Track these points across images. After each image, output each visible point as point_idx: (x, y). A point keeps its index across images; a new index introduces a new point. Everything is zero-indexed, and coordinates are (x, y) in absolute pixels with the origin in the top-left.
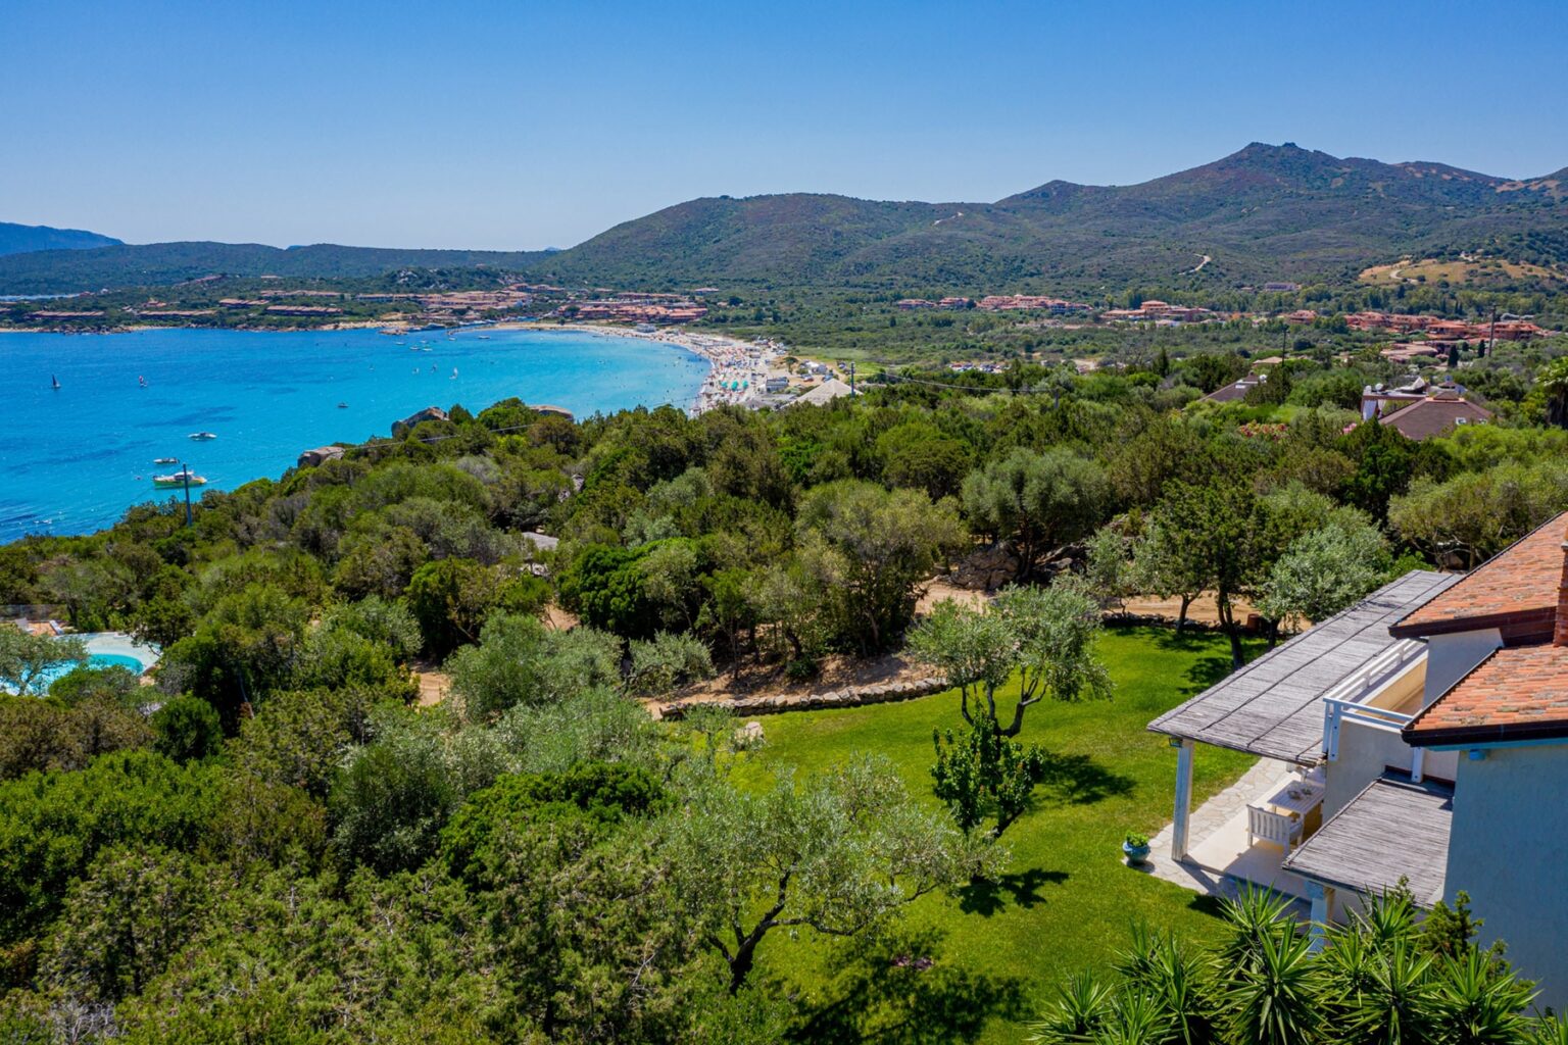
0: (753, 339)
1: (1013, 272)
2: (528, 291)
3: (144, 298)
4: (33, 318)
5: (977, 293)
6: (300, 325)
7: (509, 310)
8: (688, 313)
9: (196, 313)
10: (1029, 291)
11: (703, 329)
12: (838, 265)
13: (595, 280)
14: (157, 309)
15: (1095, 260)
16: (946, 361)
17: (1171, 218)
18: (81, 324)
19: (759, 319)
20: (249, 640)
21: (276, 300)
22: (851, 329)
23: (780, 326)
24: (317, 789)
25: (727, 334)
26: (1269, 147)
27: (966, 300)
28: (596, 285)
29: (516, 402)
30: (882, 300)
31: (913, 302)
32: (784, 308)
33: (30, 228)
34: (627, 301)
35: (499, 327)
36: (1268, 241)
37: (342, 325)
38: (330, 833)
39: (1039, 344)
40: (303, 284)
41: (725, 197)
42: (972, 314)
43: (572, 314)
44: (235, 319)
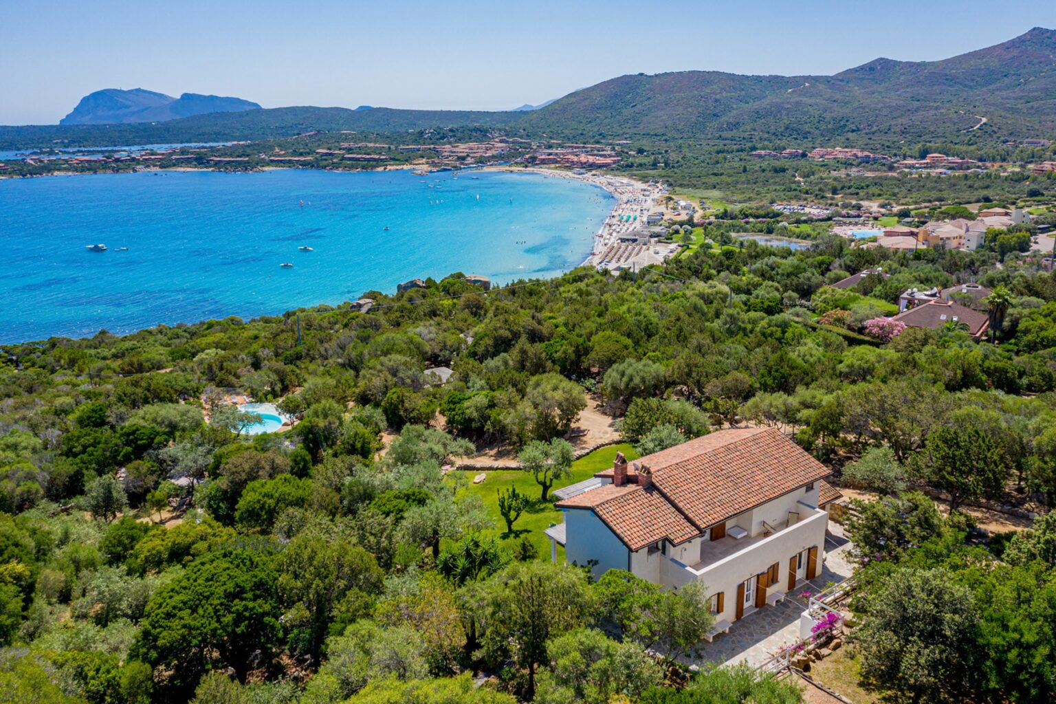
0: (647, 182)
1: (839, 129)
2: (507, 142)
3: (271, 148)
4: (208, 161)
5: (810, 145)
6: (363, 168)
7: (493, 157)
8: (608, 161)
9: (302, 159)
10: (848, 144)
11: (616, 172)
12: (715, 124)
13: (551, 135)
14: (280, 156)
15: (900, 121)
16: (772, 202)
17: (966, 86)
18: (235, 166)
19: (654, 165)
20: (322, 423)
21: (349, 150)
22: (715, 174)
23: (670, 172)
24: (338, 490)
25: (631, 176)
26: (1047, 31)
27: (800, 151)
28: (551, 138)
29: (460, 275)
30: (742, 151)
31: (763, 152)
32: (673, 157)
33: (204, 97)
34: (570, 150)
35: (486, 169)
36: (1035, 104)
37: (389, 167)
38: (341, 502)
39: (842, 188)
40: (366, 138)
41: (642, 74)
42: (803, 162)
43: (533, 161)
44: (325, 163)
